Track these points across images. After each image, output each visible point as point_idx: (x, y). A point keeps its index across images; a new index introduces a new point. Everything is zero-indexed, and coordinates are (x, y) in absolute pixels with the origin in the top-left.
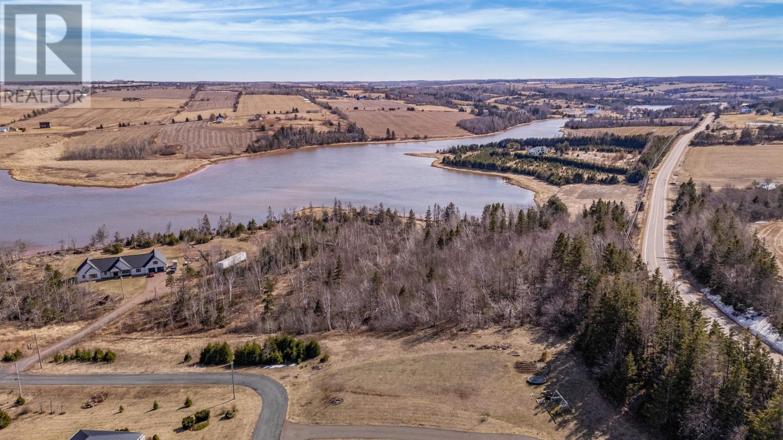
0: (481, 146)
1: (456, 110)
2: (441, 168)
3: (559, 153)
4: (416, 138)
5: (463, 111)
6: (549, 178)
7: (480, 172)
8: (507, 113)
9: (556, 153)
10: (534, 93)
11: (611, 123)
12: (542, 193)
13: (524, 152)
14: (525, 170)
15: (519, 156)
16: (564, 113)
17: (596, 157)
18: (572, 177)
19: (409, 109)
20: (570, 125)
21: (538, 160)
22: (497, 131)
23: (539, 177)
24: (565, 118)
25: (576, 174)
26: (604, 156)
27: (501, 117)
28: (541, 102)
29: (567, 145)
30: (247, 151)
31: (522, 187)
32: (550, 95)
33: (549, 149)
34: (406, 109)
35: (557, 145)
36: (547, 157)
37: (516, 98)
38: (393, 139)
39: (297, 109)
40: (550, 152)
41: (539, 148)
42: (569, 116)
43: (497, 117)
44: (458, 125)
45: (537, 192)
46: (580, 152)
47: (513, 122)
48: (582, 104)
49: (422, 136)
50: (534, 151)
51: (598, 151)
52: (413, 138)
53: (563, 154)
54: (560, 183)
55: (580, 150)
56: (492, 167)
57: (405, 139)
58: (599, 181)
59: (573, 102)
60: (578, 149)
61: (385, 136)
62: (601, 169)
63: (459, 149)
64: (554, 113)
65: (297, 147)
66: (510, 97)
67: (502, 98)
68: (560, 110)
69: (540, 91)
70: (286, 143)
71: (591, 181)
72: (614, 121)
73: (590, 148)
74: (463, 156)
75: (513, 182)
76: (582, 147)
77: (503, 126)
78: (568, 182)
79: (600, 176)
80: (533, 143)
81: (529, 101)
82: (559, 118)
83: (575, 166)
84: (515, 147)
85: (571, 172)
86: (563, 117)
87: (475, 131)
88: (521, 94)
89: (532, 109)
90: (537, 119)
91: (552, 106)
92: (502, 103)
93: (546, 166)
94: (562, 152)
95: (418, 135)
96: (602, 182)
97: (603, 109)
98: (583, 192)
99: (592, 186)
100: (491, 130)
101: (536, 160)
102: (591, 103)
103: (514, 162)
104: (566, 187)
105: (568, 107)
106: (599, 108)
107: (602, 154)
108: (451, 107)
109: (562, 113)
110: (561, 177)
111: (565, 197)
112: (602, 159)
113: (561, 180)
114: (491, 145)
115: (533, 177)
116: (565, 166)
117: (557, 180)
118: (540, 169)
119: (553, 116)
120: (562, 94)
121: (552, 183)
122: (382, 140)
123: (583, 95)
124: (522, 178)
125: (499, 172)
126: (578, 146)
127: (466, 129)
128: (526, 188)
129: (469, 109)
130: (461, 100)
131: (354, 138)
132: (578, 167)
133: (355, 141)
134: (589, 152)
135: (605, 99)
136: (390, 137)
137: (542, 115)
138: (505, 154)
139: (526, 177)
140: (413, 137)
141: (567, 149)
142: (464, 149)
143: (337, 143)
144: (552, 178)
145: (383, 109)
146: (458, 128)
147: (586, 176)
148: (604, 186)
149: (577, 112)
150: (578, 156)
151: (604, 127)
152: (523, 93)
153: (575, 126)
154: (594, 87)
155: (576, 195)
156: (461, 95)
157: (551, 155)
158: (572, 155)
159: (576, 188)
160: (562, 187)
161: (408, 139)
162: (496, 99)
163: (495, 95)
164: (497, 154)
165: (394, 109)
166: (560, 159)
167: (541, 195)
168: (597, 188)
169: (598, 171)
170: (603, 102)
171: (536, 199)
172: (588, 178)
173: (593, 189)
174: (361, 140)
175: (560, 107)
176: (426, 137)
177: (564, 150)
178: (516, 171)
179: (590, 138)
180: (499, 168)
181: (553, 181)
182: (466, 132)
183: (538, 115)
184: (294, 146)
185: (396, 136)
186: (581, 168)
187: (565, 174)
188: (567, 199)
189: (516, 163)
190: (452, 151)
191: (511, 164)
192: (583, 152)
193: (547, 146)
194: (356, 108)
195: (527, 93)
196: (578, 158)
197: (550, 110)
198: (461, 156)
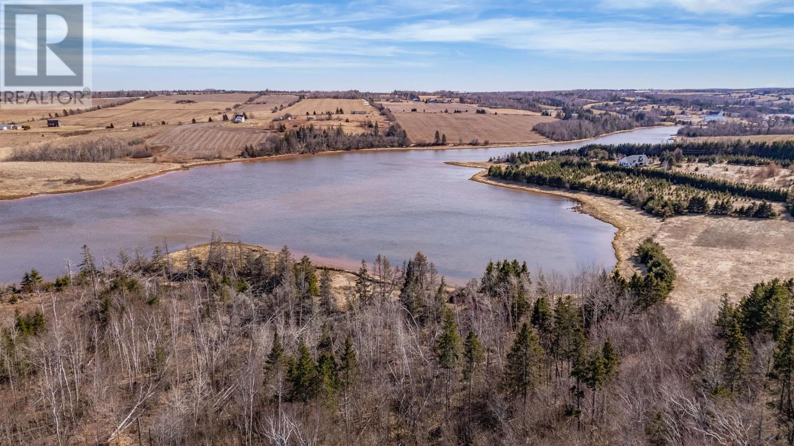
0: (554, 154)
1: (539, 114)
2: (482, 182)
3: (666, 165)
4: (474, 144)
5: (547, 114)
6: (645, 204)
7: (537, 190)
8: (602, 117)
9: (660, 165)
10: (640, 98)
11: (743, 131)
12: (631, 229)
13: (611, 163)
14: (607, 190)
15: (602, 168)
16: (678, 120)
17: (727, 173)
18: (686, 204)
19: (478, 112)
20: (685, 132)
21: (631, 175)
22: (586, 138)
23: (629, 201)
24: (678, 125)
25: (693, 198)
26: (740, 171)
27: (592, 121)
28: (649, 108)
29: (679, 153)
30: (242, 155)
31: (596, 218)
32: (661, 101)
33: (651, 159)
34: (475, 112)
35: (664, 153)
36: (647, 170)
37: (618, 104)
38: (443, 144)
39: (341, 110)
40: (652, 164)
41: (636, 157)
42: (684, 123)
43: (587, 122)
44: (534, 129)
45: (621, 229)
46: (699, 164)
47: (609, 127)
48: (701, 110)
49: (481, 141)
50: (627, 161)
51: (729, 163)
52: (470, 144)
53: (673, 167)
54: (664, 213)
55: (700, 161)
56: (556, 183)
57: (460, 145)
58: (736, 212)
59: (689, 109)
60: (697, 160)
61: (433, 141)
62: (738, 191)
63: (519, 157)
64: (664, 120)
65: (314, 152)
66: (611, 103)
67: (601, 104)
68: (674, 117)
69: (648, 97)
70: (300, 146)
71: (721, 211)
72: (748, 129)
73: (717, 158)
74: (522, 167)
75: (585, 208)
76: (703, 157)
77: (593, 132)
78: (678, 211)
79: (739, 203)
80: (627, 150)
81: (633, 107)
82: (671, 125)
83: (692, 185)
84: (600, 156)
85: (684, 195)
86: (676, 124)
87: (554, 136)
88: (624, 100)
89: (635, 115)
90: (642, 126)
91: (662, 112)
92: (600, 108)
93: (643, 183)
94: (671, 163)
95: (477, 141)
96: (742, 214)
97: (730, 116)
98: (706, 231)
99: (723, 221)
100: (576, 136)
101: (628, 175)
102: (713, 109)
103: (594, 177)
104: (676, 221)
105: (683, 113)
106: (724, 115)
107: (738, 167)
108: (534, 111)
109: (675, 119)
110: (666, 203)
111: (673, 240)
112: (737, 176)
113: (667, 208)
114: (568, 153)
115: (619, 201)
116: (674, 184)
117: (659, 208)
118: (632, 189)
119: (662, 123)
120: (675, 100)
121: (650, 212)
122: (428, 145)
123: (702, 102)
124: (602, 203)
125: (567, 190)
126: (697, 156)
127: (543, 134)
128: (605, 219)
129: (554, 114)
130: (551, 105)
131: (392, 142)
132: (698, 187)
133: (393, 146)
134: (714, 165)
135: (731, 106)
136: (440, 142)
137: (647, 121)
138: (582, 165)
139: (609, 200)
140: (470, 142)
141: (678, 159)
142: (529, 157)
143: (369, 148)
144: (650, 204)
145: (446, 111)
146: (533, 133)
147: (711, 203)
148: (746, 222)
149: (695, 119)
150: (697, 170)
151: (734, 134)
152: (627, 98)
153: (691, 133)
154: (716, 95)
155: (693, 238)
156: (552, 100)
157: (652, 168)
158: (685, 168)
159: (694, 223)
160: (668, 220)
161: (463, 144)
162: (593, 104)
163: (593, 101)
164: (571, 165)
165: (460, 112)
166: (667, 174)
167: (628, 235)
168: (733, 224)
169: (733, 195)
170: (728, 108)
171: (617, 242)
172: (716, 206)
173: (725, 226)
174: (401, 145)
175: (673, 113)
176: (486, 143)
177: (674, 160)
178: (593, 191)
179: (717, 144)
180: (568, 185)
181: (653, 209)
182: (543, 138)
183: (642, 121)
184: (311, 150)
185: (448, 142)
186: (702, 188)
187: (673, 198)
188: (676, 245)
189: (596, 178)
190: (511, 160)
191: (589, 179)
192: (704, 165)
193: (649, 155)
194: (414, 110)
195: (632, 99)
196: (697, 173)
197: (659, 116)
198: (517, 167)
